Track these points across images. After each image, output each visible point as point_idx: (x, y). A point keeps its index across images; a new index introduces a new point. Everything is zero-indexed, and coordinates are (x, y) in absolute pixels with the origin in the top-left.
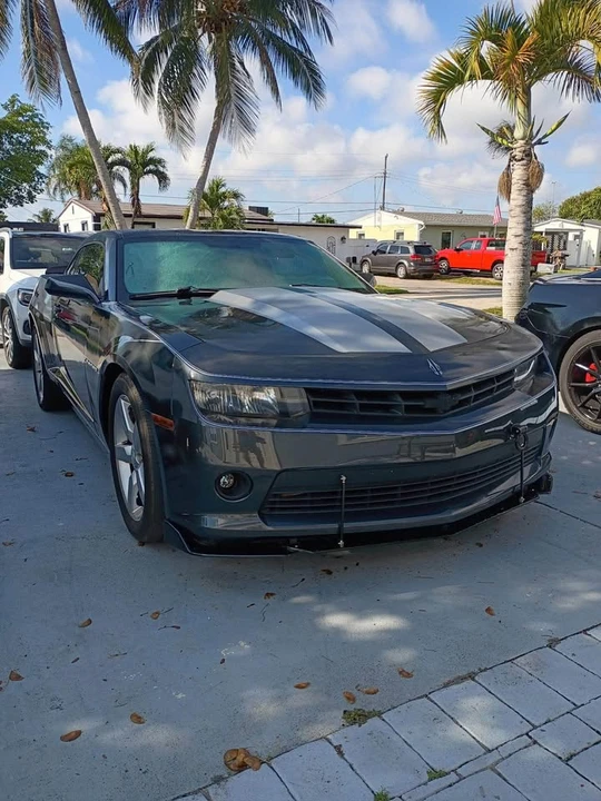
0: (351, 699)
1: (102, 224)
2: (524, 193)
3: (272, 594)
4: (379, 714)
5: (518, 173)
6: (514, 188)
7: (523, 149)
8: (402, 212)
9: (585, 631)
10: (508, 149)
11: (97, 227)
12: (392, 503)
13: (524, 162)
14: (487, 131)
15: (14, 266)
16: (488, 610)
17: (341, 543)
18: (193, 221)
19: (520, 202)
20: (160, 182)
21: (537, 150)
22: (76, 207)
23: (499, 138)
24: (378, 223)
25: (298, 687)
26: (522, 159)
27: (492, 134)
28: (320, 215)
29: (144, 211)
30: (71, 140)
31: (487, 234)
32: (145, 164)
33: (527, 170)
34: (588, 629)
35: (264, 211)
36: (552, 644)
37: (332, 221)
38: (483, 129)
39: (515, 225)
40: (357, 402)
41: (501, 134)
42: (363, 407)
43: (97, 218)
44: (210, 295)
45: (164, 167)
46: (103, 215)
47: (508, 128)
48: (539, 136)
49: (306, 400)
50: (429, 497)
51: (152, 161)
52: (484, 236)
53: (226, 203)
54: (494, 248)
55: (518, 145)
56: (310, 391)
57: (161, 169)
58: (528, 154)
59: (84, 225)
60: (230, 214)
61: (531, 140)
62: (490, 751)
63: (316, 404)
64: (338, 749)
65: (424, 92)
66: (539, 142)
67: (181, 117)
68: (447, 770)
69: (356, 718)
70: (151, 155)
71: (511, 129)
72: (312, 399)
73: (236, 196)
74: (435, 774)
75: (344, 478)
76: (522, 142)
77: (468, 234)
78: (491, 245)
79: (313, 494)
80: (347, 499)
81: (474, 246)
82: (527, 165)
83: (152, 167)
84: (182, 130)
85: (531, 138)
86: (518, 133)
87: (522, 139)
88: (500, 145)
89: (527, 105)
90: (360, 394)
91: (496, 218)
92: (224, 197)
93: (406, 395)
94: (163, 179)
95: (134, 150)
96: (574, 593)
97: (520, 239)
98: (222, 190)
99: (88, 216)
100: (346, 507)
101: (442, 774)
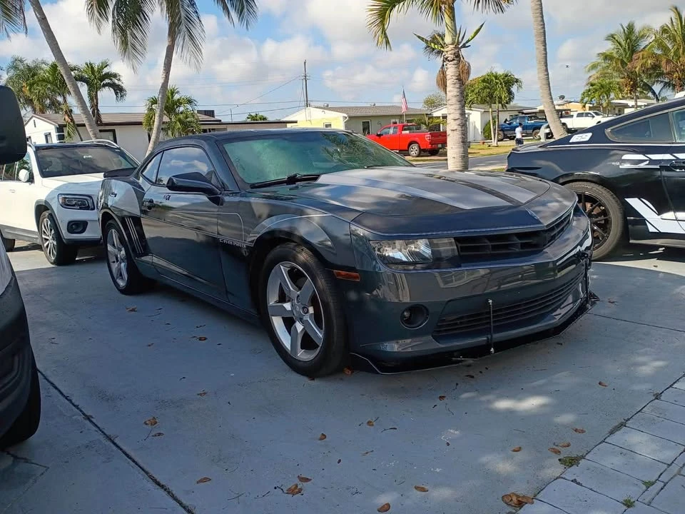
0: (558, 452)
1: (66, 134)
2: (458, 86)
3: (444, 397)
4: (583, 457)
5: (451, 71)
6: (449, 83)
7: (453, 52)
8: (327, 108)
9: (670, 386)
10: (440, 52)
11: (61, 137)
12: (517, 317)
13: (455, 62)
14: (422, 39)
15: (45, 174)
16: (600, 383)
17: (492, 350)
18: (159, 126)
19: (456, 94)
20: (116, 94)
21: (463, 52)
22: (37, 120)
23: (433, 44)
24: (309, 118)
25: (514, 451)
26: (453, 60)
27: (426, 41)
28: (253, 114)
29: (105, 120)
30: (21, 61)
31: (397, 121)
32: (102, 78)
33: (458, 68)
34: (672, 385)
35: (211, 113)
36: (658, 397)
37: (265, 119)
38: (419, 37)
39: (452, 111)
40: (489, 244)
41: (434, 40)
42: (494, 248)
43: (60, 129)
44: (316, 179)
45: (119, 80)
46: (65, 126)
47: (439, 35)
48: (464, 41)
49: (455, 247)
50: (540, 309)
51: (109, 76)
52: (395, 123)
53: (182, 109)
54: (407, 132)
55: (449, 49)
56: (457, 240)
57: (116, 82)
58: (457, 56)
59: (47, 136)
60: (187, 118)
61: (459, 45)
62: (669, 465)
63: (463, 249)
64: (574, 481)
65: (372, 10)
66: (464, 46)
67: (134, 37)
68: (654, 480)
69: (571, 462)
70: (106, 70)
71: (442, 36)
72: (459, 245)
73: (190, 102)
74: (649, 485)
75: (490, 301)
76: (452, 46)
77: (383, 121)
78: (405, 130)
79: (468, 317)
80: (494, 317)
81: (391, 131)
82: (458, 64)
83: (107, 81)
84: (134, 47)
85: (458, 43)
86: (448, 39)
87: (452, 44)
88: (434, 49)
89: (453, 18)
90: (491, 238)
91: (404, 107)
92: (179, 103)
93: (521, 236)
94: (119, 90)
95: (91, 66)
96: (644, 364)
97: (458, 122)
98: (176, 97)
99: (51, 129)
100: (494, 322)
101: (653, 484)
